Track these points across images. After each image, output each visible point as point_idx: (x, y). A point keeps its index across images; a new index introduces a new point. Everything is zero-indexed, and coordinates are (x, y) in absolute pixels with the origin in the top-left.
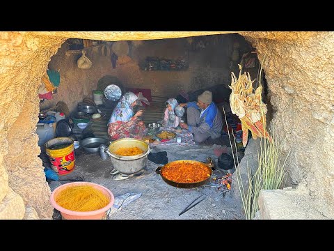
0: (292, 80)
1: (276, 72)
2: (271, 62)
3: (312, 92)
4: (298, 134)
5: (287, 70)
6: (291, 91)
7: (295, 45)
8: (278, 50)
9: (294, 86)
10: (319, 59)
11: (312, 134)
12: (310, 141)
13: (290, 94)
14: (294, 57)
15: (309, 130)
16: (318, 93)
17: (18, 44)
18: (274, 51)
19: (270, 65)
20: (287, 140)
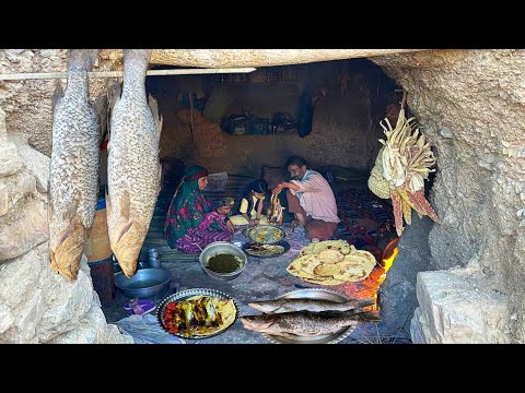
0: (447, 119)
1: (427, 113)
2: (421, 99)
5: (439, 107)
6: (449, 135)
7: (443, 72)
8: (425, 81)
9: (450, 126)
10: (470, 86)
11: (481, 192)
14: (443, 86)
16: (478, 130)
18: (421, 84)
19: (419, 104)
20: (453, 208)
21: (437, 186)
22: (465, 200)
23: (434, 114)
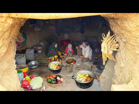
0: (125, 36)
1: (118, 33)
2: (116, 28)
3: (135, 41)
4: (128, 60)
5: (123, 32)
6: (125, 41)
8: (119, 23)
9: (126, 38)
11: (135, 60)
12: (134, 63)
13: (125, 42)
14: (126, 25)
15: (133, 58)
16: (138, 41)
17: (3, 21)
18: (117, 23)
19: (115, 29)
20: (123, 62)
21: (118, 54)
22: (128, 61)
23: (120, 33)
